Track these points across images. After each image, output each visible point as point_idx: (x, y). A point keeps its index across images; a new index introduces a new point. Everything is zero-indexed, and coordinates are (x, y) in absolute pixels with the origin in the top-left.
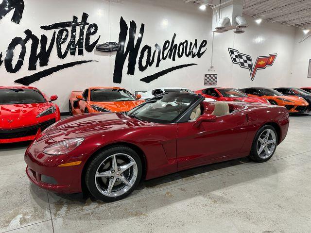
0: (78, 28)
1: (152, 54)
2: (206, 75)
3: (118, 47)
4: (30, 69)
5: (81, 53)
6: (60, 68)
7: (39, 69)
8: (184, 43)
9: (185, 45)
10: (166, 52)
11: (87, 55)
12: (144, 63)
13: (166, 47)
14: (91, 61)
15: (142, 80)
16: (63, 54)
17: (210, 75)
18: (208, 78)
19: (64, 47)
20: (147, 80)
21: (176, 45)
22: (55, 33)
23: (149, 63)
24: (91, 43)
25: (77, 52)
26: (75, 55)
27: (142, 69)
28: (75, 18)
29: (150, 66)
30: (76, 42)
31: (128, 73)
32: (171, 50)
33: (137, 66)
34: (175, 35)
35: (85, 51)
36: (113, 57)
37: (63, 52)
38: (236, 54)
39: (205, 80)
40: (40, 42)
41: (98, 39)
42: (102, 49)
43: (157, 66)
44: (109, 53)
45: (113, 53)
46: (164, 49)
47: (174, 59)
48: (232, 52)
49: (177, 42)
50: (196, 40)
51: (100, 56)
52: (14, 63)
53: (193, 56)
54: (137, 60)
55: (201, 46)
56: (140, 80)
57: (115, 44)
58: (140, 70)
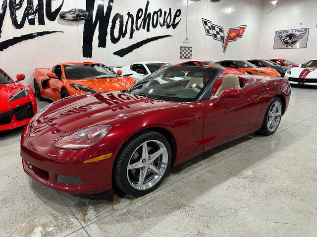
1: (125, 24)
2: (181, 48)
3: (85, 15)
5: (42, 22)
8: (158, 12)
9: (159, 13)
10: (140, 21)
11: (49, 25)
12: (116, 35)
13: (140, 16)
14: (55, 32)
15: (116, 53)
16: (19, 23)
17: (185, 47)
18: (183, 51)
19: (20, 14)
20: (121, 53)
21: (150, 14)
23: (122, 34)
24: (53, 10)
25: (37, 21)
26: (34, 24)
27: (115, 40)
29: (123, 37)
30: (35, 8)
31: (99, 46)
32: (144, 20)
33: (108, 37)
34: (148, 3)
35: (46, 19)
36: (80, 27)
37: (19, 20)
38: (209, 25)
39: (181, 53)
41: (61, 6)
43: (131, 37)
44: (75, 23)
45: (81, 22)
46: (138, 18)
47: (148, 30)
48: (205, 23)
49: (151, 10)
50: (170, 9)
51: (66, 26)
53: (168, 27)
54: (109, 30)
55: (176, 16)
56: (114, 54)
57: (82, 11)
58: (112, 42)
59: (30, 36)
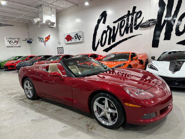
0: (130, 17)
3: (155, 22)
4: (108, 44)
5: (131, 31)
6: (120, 42)
7: (112, 44)
11: (135, 32)
12: (181, 29)
14: (137, 35)
22: (119, 23)
25: (129, 31)
26: (128, 33)
28: (129, 12)
30: (129, 25)
31: (165, 39)
35: (134, 30)
37: (122, 33)
40: (112, 30)
41: (142, 20)
42: (144, 26)
44: (149, 28)
45: (152, 26)
51: (143, 31)
52: (103, 42)
54: (174, 27)
56: (177, 43)
57: (153, 20)
58: (177, 35)
59: (126, 39)
